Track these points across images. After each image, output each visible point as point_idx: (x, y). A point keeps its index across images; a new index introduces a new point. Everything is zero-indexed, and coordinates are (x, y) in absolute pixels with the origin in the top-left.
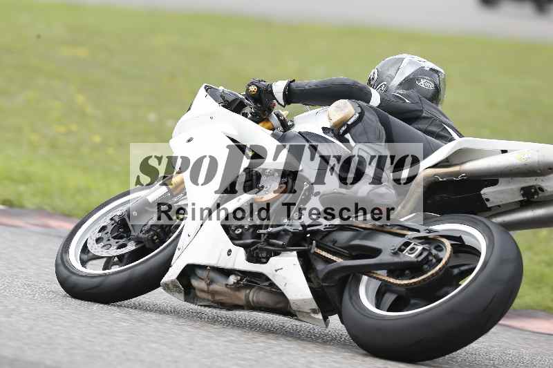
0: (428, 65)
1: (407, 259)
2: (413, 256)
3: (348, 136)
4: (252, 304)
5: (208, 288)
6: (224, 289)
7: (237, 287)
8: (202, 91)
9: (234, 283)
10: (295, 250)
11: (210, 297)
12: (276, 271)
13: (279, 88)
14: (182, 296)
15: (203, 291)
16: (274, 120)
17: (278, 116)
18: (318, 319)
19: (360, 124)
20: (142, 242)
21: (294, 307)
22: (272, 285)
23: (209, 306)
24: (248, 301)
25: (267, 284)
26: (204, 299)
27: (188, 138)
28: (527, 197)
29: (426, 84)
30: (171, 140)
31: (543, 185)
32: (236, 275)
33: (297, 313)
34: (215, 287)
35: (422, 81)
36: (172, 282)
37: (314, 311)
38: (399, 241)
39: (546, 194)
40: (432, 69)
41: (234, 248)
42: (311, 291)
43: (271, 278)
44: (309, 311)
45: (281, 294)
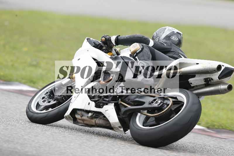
0: (176, 31)
1: (155, 106)
2: (156, 105)
3: (137, 57)
4: (97, 124)
6: (87, 118)
7: (92, 118)
8: (86, 40)
9: (91, 116)
10: (113, 103)
11: (82, 122)
12: (106, 111)
13: (113, 39)
14: (72, 122)
15: (80, 119)
17: (115, 50)
18: (122, 130)
19: (142, 53)
20: (58, 100)
21: (112, 126)
22: (105, 117)
24: (96, 124)
25: (103, 116)
26: (81, 123)
28: (207, 82)
29: (174, 38)
30: (73, 60)
31: (213, 77)
32: (91, 113)
33: (114, 128)
34: (84, 118)
35: (173, 37)
36: (68, 116)
37: (120, 127)
38: (152, 99)
39: (214, 81)
40: (177, 33)
41: (91, 102)
42: (118, 119)
43: (104, 114)
44: (118, 127)
45: (107, 120)
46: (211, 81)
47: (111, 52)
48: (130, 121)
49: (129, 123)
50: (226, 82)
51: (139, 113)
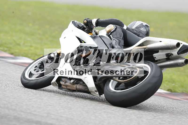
3: (111, 36)
4: (78, 89)
5: (65, 84)
6: (69, 84)
7: (73, 84)
8: (71, 23)
9: (72, 82)
12: (85, 78)
13: (94, 21)
14: (57, 87)
15: (63, 85)
16: (94, 33)
17: (95, 31)
18: (97, 94)
19: (115, 32)
21: (90, 90)
22: (84, 83)
23: (66, 91)
24: (76, 88)
25: (82, 82)
26: (65, 88)
27: (64, 37)
28: (168, 57)
31: (173, 53)
32: (73, 80)
33: (91, 92)
34: (67, 84)
35: (142, 29)
36: (54, 82)
37: (96, 91)
39: (174, 56)
40: (146, 25)
42: (95, 85)
43: (83, 80)
44: (94, 91)
45: (86, 86)
46: (171, 56)
47: (91, 33)
48: (104, 86)
49: (104, 88)
50: (183, 57)
51: (112, 80)
